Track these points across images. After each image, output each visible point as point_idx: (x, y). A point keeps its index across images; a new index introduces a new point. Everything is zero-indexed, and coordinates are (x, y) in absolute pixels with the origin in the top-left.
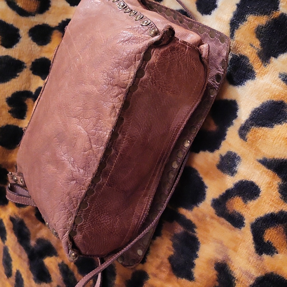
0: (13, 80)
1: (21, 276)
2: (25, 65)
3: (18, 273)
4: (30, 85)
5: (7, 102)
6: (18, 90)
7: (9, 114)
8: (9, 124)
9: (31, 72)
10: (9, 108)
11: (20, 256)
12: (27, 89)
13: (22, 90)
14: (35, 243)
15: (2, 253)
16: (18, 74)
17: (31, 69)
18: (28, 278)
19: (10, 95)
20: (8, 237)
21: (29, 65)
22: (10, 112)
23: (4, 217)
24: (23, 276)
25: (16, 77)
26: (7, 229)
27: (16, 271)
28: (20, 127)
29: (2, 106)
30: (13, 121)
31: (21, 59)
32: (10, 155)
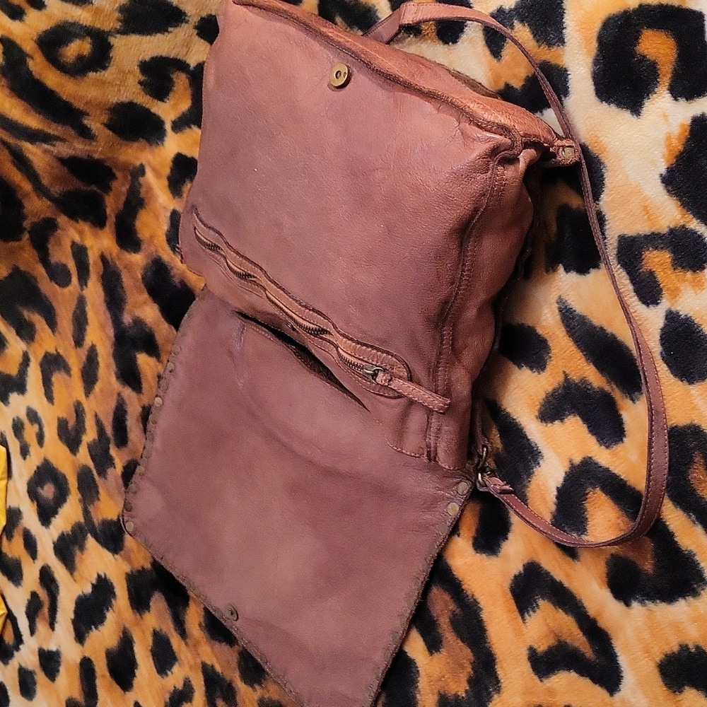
0: (159, 36)
1: (96, 355)
2: (187, 18)
3: (93, 350)
4: (187, 52)
5: (139, 66)
6: (164, 55)
7: (139, 86)
8: (135, 101)
9: (195, 32)
10: (142, 78)
11: (102, 327)
12: (180, 57)
13: (172, 57)
14: (131, 321)
15: (75, 302)
16: (170, 29)
17: (196, 28)
18: (108, 367)
19: (147, 59)
20: (90, 283)
21: (194, 20)
22: (140, 83)
23: (92, 247)
24: (100, 359)
25: (166, 34)
26: (91, 268)
27: (90, 344)
28: (152, 111)
29: (129, 71)
30: (144, 100)
31: (182, 7)
32: (124, 149)
